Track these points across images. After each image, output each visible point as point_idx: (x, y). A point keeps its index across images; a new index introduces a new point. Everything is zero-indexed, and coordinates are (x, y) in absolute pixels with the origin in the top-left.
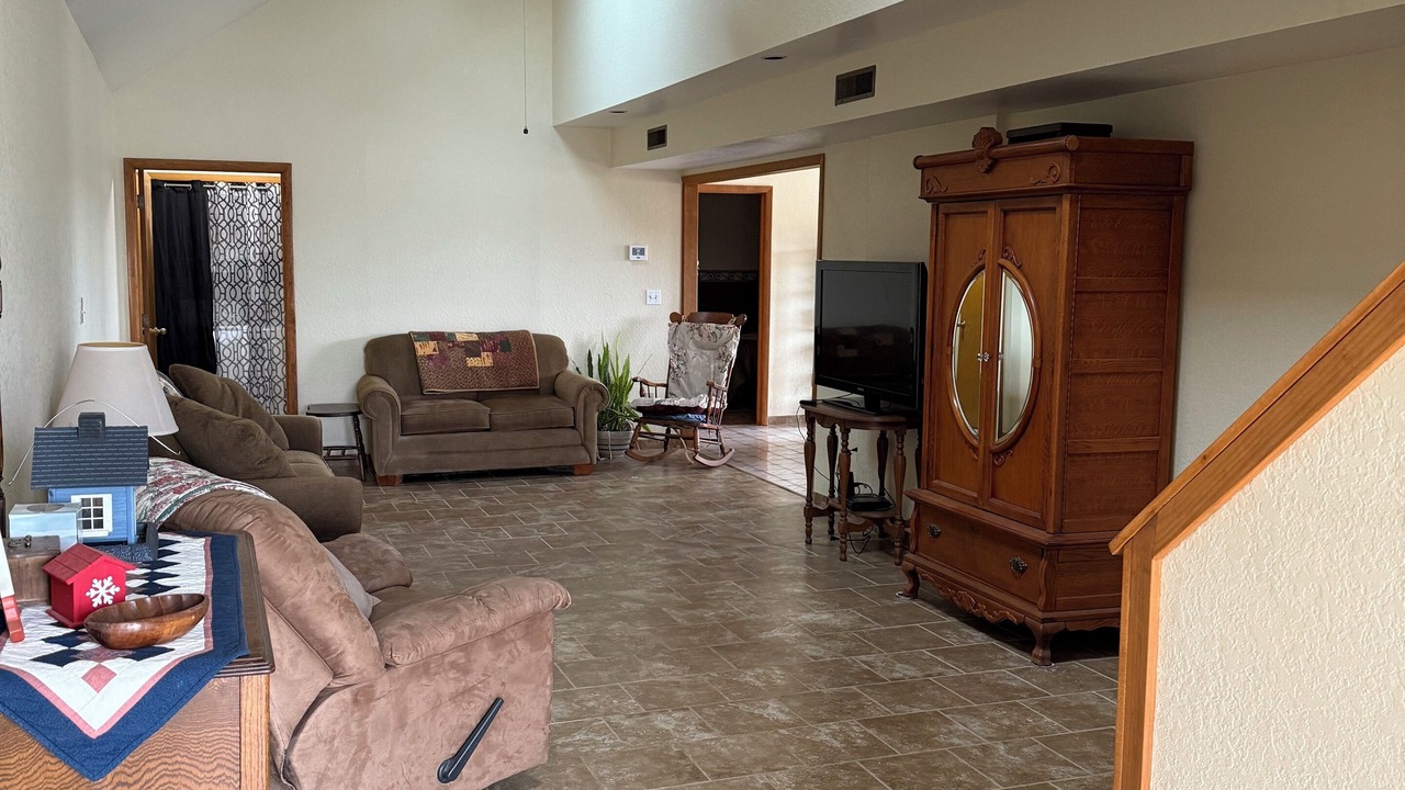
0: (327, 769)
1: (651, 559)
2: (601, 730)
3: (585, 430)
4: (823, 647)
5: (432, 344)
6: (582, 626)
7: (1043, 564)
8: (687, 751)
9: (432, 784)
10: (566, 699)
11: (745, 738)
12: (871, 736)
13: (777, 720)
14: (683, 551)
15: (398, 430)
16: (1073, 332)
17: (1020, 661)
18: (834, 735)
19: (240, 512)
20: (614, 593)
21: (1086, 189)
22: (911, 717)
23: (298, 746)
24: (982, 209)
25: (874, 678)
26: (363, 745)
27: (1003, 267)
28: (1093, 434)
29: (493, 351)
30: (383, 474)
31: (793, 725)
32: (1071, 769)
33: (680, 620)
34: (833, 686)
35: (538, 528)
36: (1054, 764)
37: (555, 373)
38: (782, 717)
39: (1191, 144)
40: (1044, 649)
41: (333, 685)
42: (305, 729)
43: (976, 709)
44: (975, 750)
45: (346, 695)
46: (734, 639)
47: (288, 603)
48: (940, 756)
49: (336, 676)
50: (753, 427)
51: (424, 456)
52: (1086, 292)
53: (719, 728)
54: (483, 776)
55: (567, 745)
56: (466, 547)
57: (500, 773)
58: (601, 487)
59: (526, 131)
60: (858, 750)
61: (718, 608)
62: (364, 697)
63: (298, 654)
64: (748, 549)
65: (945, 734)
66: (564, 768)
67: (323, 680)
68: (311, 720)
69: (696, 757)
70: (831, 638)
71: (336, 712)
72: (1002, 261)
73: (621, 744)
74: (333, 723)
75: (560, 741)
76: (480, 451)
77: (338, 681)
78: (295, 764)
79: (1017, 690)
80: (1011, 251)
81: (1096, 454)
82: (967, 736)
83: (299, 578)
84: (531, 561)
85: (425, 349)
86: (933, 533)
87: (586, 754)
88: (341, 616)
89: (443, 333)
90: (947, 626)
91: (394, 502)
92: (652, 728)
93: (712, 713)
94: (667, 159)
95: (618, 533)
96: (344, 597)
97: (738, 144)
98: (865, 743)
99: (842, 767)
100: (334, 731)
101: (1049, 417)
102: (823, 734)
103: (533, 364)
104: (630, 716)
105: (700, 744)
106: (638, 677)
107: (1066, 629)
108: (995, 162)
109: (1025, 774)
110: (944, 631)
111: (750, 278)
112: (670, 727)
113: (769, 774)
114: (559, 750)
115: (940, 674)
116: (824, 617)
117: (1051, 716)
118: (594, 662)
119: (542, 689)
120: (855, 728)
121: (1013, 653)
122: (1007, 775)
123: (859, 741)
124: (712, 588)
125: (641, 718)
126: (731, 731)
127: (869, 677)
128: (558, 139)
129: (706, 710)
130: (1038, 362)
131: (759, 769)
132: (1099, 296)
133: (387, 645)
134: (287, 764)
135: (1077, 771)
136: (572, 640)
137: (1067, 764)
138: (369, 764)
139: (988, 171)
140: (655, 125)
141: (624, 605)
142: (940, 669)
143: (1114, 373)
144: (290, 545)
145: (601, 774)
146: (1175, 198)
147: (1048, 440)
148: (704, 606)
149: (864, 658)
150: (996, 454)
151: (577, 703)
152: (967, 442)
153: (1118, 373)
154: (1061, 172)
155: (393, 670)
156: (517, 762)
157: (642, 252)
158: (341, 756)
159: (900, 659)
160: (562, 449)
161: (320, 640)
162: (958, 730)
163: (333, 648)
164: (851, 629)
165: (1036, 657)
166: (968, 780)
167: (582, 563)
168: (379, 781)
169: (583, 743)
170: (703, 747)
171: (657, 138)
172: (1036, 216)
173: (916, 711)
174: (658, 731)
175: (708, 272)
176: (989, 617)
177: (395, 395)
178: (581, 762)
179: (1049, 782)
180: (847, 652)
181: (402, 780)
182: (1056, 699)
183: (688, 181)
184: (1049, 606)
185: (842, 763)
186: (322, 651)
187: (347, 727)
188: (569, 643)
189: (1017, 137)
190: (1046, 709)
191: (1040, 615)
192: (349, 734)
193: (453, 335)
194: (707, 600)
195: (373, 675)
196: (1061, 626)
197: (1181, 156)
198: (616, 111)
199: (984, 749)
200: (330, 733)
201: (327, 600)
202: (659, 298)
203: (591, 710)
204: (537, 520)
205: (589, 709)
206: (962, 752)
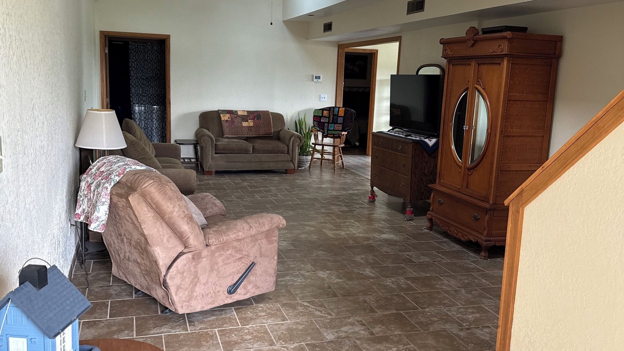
0: (181, 284)
1: (319, 210)
2: (297, 276)
3: (292, 155)
4: (390, 248)
5: (228, 115)
6: (289, 235)
7: (487, 217)
8: (331, 286)
9: (224, 294)
10: (282, 264)
11: (356, 282)
12: (408, 284)
13: (369, 276)
14: (333, 207)
15: (214, 152)
16: (506, 117)
17: (474, 257)
18: (393, 283)
19: (148, 179)
20: (303, 223)
21: (514, 55)
22: (426, 277)
23: (169, 274)
24: (469, 63)
25: (411, 261)
26: (196, 276)
27: (476, 88)
28: (512, 162)
29: (254, 119)
30: (207, 170)
31: (376, 278)
32: (492, 300)
33: (330, 235)
34: (394, 264)
35: (271, 195)
36: (485, 299)
37: (280, 129)
38: (372, 275)
39: (562, 37)
40: (485, 252)
41: (184, 251)
42: (172, 268)
43: (453, 275)
44: (452, 291)
45: (190, 255)
46: (353, 243)
47: (167, 216)
48: (437, 293)
49: (185, 247)
50: (365, 156)
51: (225, 163)
52: (512, 101)
53: (345, 278)
54: (246, 294)
55: (283, 281)
56: (241, 202)
57: (254, 293)
58: (298, 179)
59: (271, 24)
60: (402, 289)
61: (346, 231)
62: (197, 257)
63: (170, 237)
64: (360, 207)
65: (440, 284)
66: (282, 289)
67: (180, 249)
68: (175, 264)
69: (335, 288)
70: (394, 245)
71: (185, 262)
72: (476, 86)
73: (305, 282)
74: (184, 266)
75: (279, 280)
76: (248, 162)
77: (186, 249)
78: (168, 281)
79: (472, 269)
80: (480, 81)
81: (513, 171)
82: (449, 286)
83: (171, 206)
84: (268, 209)
85: (225, 117)
86: (440, 203)
87: (290, 285)
88: (188, 223)
89: (232, 111)
90: (445, 242)
91: (210, 182)
92: (317, 276)
93: (342, 272)
94: (332, 37)
95: (305, 199)
96: (189, 216)
97: (363, 31)
98: (406, 286)
99: (396, 295)
100: (184, 269)
101: (493, 154)
102: (388, 282)
103: (270, 126)
104: (309, 271)
105: (337, 283)
106: (312, 256)
107: (495, 245)
108: (476, 42)
109: (473, 302)
110: (443, 244)
111: (367, 91)
112: (325, 276)
113: (365, 296)
114: (279, 283)
115: (439, 261)
116: (392, 236)
117: (487, 280)
118: (293, 250)
119: (272, 260)
120: (402, 281)
121: (472, 254)
122: (465, 301)
123: (403, 285)
124: (344, 223)
125: (313, 273)
126: (350, 279)
127: (409, 261)
128: (285, 27)
129: (340, 271)
130: (490, 130)
131: (362, 294)
132: (518, 102)
133: (207, 237)
134: (165, 281)
135: (495, 302)
136: (285, 241)
137: (491, 299)
138: (198, 284)
139: (472, 46)
140: (327, 21)
141: (307, 228)
142: (440, 259)
143: (523, 136)
144: (168, 193)
145: (296, 293)
146: (554, 61)
147: (492, 164)
148: (340, 230)
149: (407, 253)
150: (469, 169)
151: (286, 265)
152: (457, 164)
153: (525, 136)
154: (504, 47)
155: (209, 247)
156: (261, 289)
157: (319, 78)
158: (187, 280)
159: (423, 255)
160: (282, 162)
161: (179, 232)
162: (445, 283)
163: (184, 236)
164: (403, 242)
165: (482, 256)
166: (449, 303)
167: (289, 210)
168: (203, 291)
169: (289, 281)
170: (338, 285)
171: (328, 27)
172: (492, 67)
173: (428, 275)
174: (320, 278)
175: (348, 87)
176: (462, 239)
177: (213, 137)
178: (288, 288)
179: (483, 305)
180: (401, 251)
181: (212, 292)
182: (489, 273)
183: (340, 47)
184: (489, 235)
185: (396, 293)
186: (180, 237)
187: (189, 268)
188: (284, 242)
189: (486, 31)
190: (484, 277)
191: (484, 238)
192: (191, 271)
193: (236, 111)
194: (342, 227)
195: (200, 249)
196: (493, 243)
197: (557, 42)
198: (310, 15)
199: (456, 291)
200: (182, 270)
201: (182, 216)
202: (326, 98)
203: (293, 268)
204: (270, 192)
205: (292, 268)
206: (446, 292)
